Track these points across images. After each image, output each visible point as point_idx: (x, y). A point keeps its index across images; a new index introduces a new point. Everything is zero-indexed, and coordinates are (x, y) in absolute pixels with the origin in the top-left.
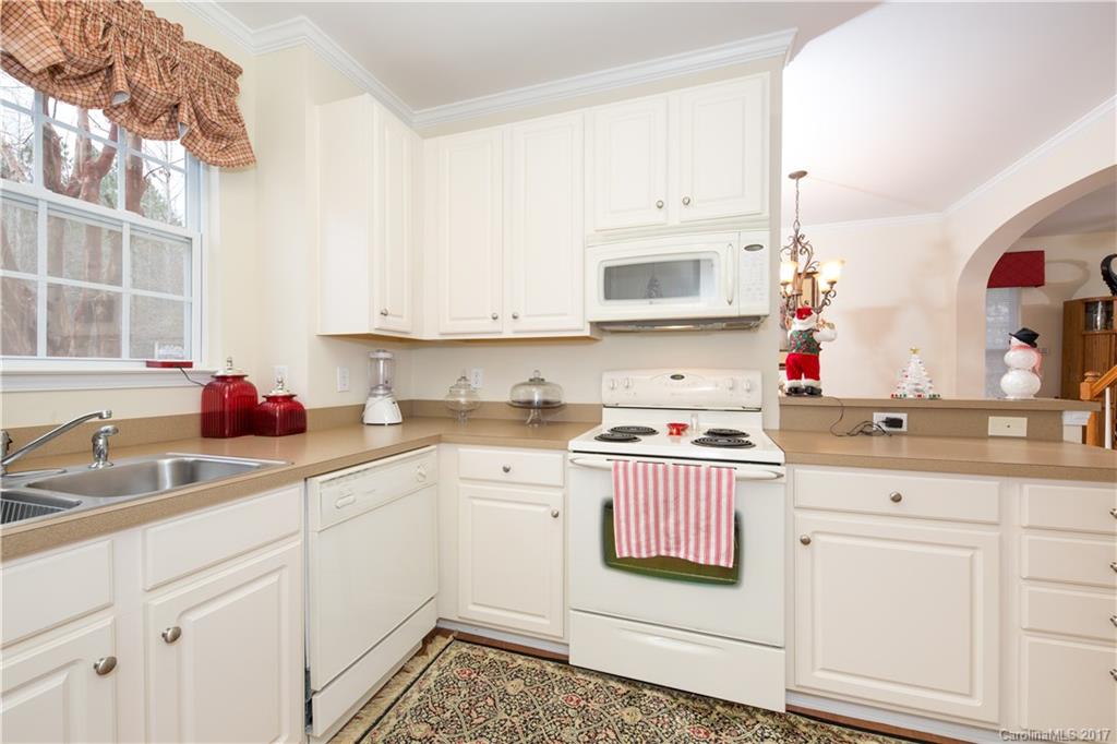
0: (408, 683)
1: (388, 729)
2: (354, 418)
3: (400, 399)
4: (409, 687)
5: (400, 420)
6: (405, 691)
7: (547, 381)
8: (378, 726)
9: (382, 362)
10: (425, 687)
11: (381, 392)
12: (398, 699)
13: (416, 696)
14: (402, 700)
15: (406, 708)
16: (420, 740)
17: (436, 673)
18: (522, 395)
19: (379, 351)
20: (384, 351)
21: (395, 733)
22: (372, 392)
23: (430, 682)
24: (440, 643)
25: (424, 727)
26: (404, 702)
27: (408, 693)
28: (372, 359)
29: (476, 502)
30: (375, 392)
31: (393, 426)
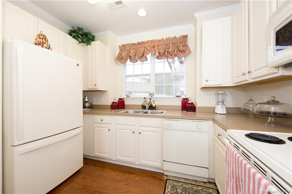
0: (193, 183)
1: (178, 184)
4: (192, 184)
6: (190, 184)
8: (177, 182)
9: (220, 94)
10: (193, 188)
11: (220, 104)
12: (186, 183)
13: (189, 187)
14: (187, 184)
15: (185, 186)
16: (177, 191)
17: (200, 189)
19: (219, 91)
20: (221, 91)
21: (177, 186)
23: (195, 188)
24: (212, 186)
25: (181, 191)
26: (186, 185)
27: (189, 185)
28: (218, 94)
30: (219, 104)
31: (224, 115)
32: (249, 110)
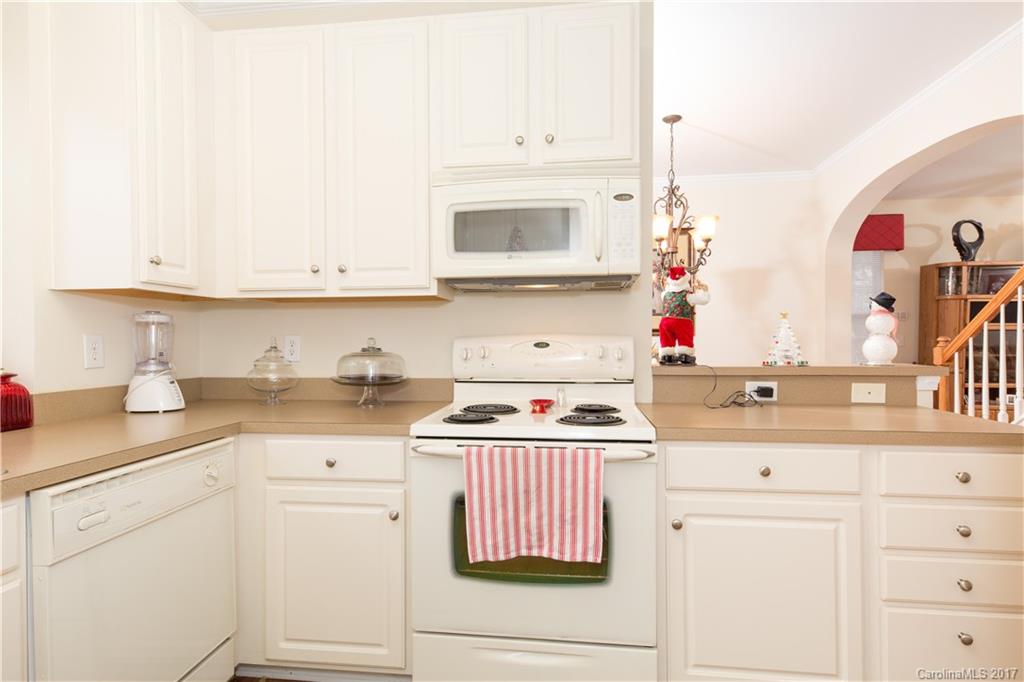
2: (114, 405)
3: (182, 376)
5: (182, 405)
7: (384, 350)
9: (153, 327)
11: (153, 368)
18: (353, 369)
19: (148, 312)
20: (158, 313)
22: (140, 368)
28: (139, 323)
29: (289, 508)
30: (143, 369)
31: (171, 414)
32: (266, 381)
